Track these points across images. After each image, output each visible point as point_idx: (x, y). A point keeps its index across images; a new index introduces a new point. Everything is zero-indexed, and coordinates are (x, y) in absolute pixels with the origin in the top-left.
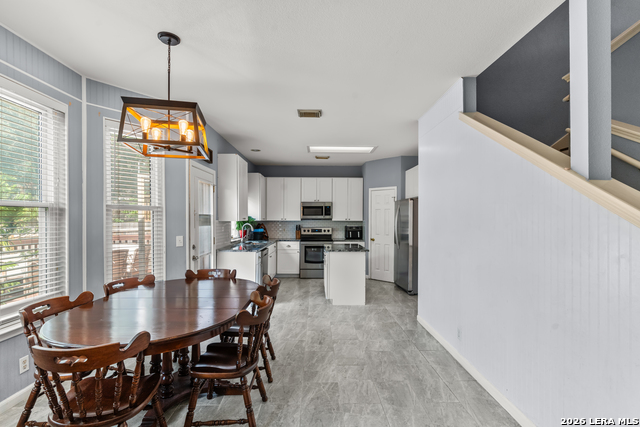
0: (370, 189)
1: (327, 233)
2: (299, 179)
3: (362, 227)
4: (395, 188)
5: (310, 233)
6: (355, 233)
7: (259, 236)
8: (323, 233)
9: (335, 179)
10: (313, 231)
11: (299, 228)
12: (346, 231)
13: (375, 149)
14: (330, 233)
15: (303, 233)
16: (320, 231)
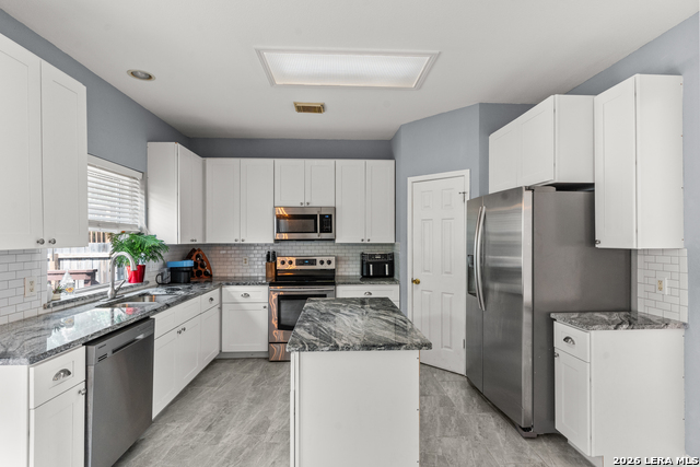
0: (410, 180)
1: (326, 266)
2: (269, 161)
3: (392, 255)
4: (466, 172)
5: (293, 267)
6: (380, 266)
7: (183, 276)
8: (318, 266)
9: (340, 162)
10: (300, 262)
11: (271, 258)
12: (362, 262)
13: (435, 58)
14: (332, 266)
15: (279, 266)
16: (313, 262)
